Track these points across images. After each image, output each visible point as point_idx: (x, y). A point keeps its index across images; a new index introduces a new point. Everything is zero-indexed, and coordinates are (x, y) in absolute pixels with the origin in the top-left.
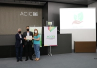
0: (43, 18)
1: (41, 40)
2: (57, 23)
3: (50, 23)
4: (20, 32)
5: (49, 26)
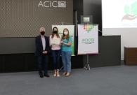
0: (74, 11)
1: (73, 45)
2: (97, 20)
4: (43, 33)
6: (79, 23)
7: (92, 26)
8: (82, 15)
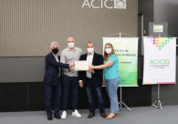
0: (140, 15)
3: (158, 28)
5: (156, 35)
6: (147, 34)
7: (166, 39)
8: (152, 21)
